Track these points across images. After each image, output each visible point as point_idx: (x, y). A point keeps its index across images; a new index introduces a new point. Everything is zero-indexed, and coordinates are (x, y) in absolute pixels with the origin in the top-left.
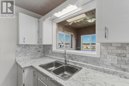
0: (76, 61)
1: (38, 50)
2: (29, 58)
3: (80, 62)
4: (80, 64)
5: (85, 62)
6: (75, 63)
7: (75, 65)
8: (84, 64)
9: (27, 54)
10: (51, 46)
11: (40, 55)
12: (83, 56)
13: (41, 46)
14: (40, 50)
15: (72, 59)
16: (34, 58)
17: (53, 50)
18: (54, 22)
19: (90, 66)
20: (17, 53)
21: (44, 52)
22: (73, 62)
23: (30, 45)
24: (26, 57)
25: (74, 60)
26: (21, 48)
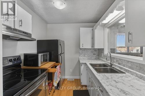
0: (122, 66)
1: (94, 53)
2: (87, 59)
3: (126, 67)
4: (125, 69)
5: (130, 68)
6: (121, 67)
7: (121, 70)
8: (129, 70)
9: (85, 55)
10: (103, 49)
11: (95, 58)
12: (128, 61)
13: (96, 50)
14: (95, 53)
15: (119, 64)
16: (90, 59)
17: (105, 53)
18: (106, 27)
19: (134, 72)
20: (80, 54)
21: (99, 55)
22: (119, 66)
23: (87, 49)
24: (85, 57)
25: (121, 65)
26: (82, 51)
